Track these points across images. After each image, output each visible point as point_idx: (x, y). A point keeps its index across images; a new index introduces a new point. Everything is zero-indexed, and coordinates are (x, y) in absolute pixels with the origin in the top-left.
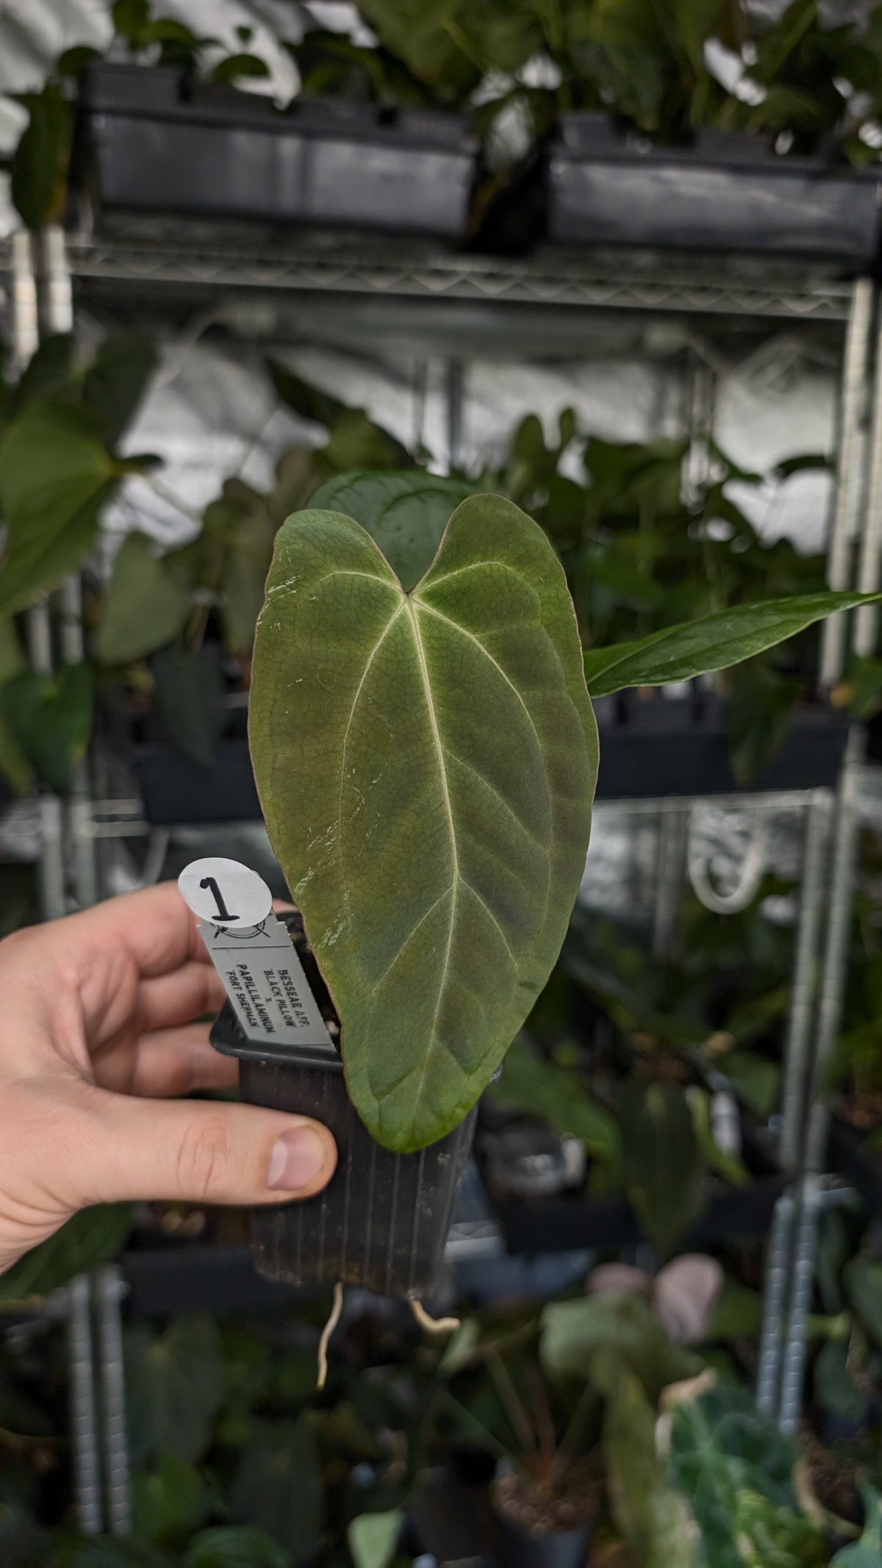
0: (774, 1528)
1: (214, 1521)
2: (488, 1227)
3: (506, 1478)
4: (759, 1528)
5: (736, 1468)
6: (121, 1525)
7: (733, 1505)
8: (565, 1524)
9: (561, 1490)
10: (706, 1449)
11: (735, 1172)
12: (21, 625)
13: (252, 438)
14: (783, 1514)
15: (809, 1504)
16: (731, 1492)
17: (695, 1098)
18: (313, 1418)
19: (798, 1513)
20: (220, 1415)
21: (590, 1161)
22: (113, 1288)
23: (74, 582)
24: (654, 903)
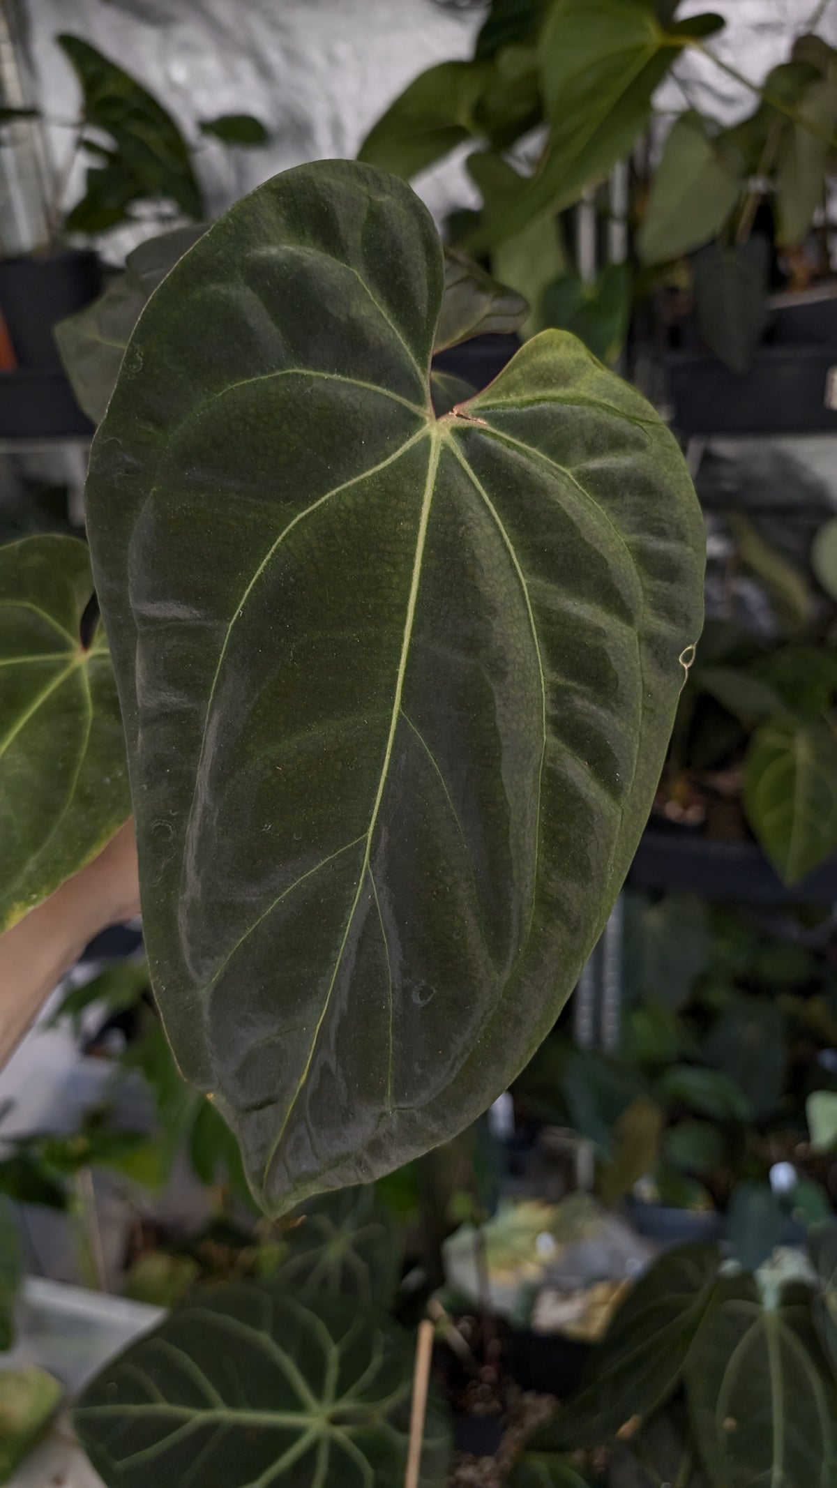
1: (687, 1061)
6: (610, 1042)
12: (568, 223)
18: (788, 1002)
23: (619, 174)
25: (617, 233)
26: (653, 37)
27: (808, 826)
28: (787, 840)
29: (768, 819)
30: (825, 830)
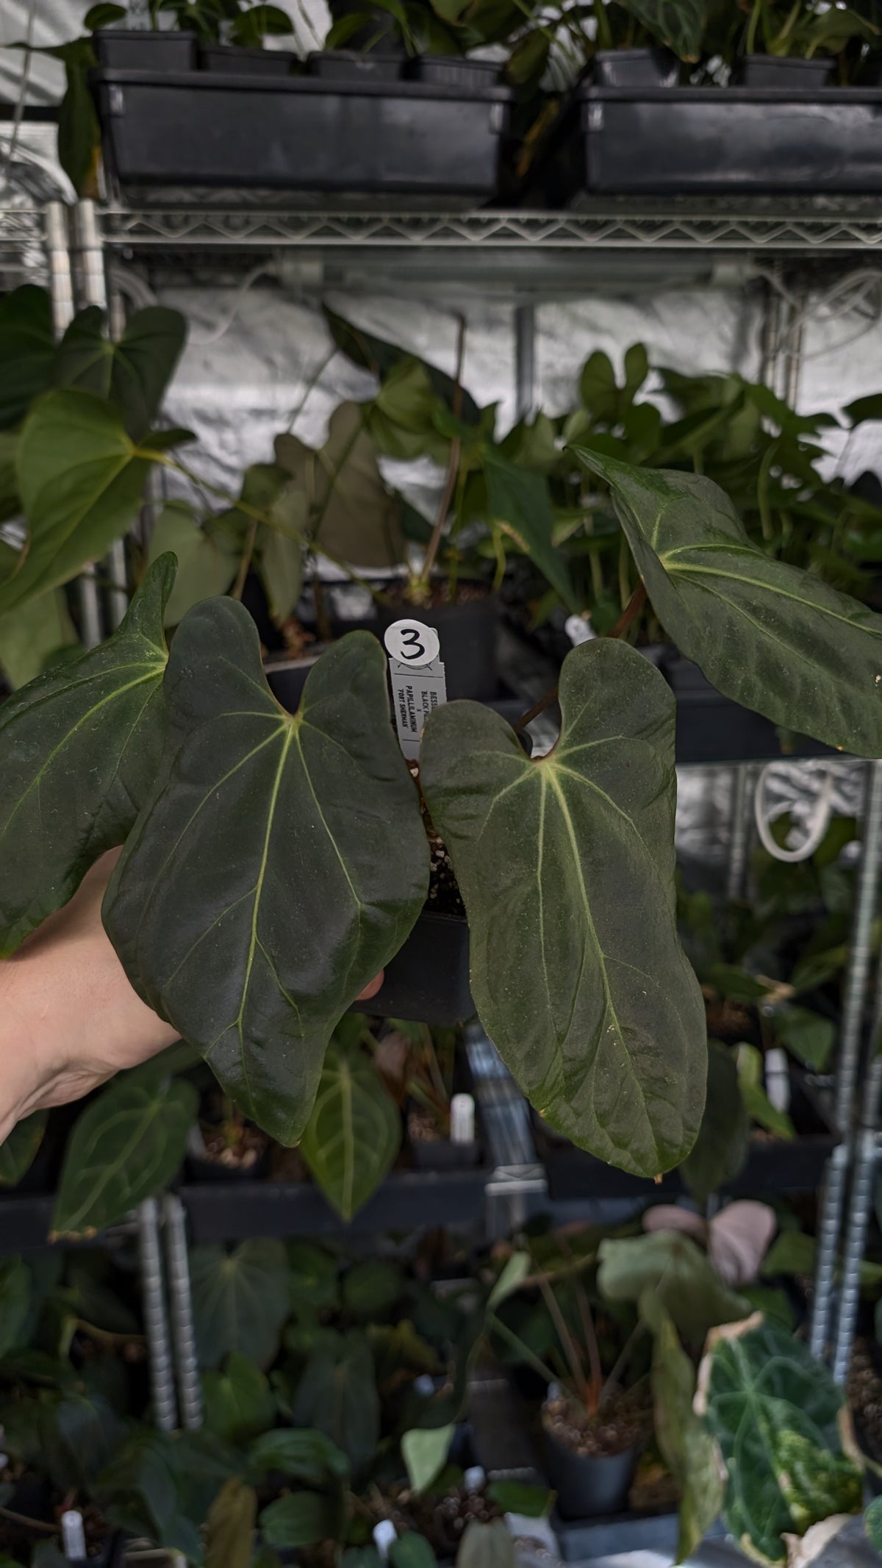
0: (815, 1468)
1: (281, 1422)
2: (537, 1170)
3: (556, 1398)
4: (799, 1467)
5: (779, 1408)
6: (194, 1422)
7: (776, 1444)
8: (609, 1448)
9: (607, 1416)
10: (749, 1389)
11: (783, 1131)
12: (72, 596)
13: (313, 381)
14: (825, 1455)
15: (850, 1448)
16: (773, 1433)
17: (745, 1056)
18: (374, 1331)
19: (840, 1455)
20: (291, 1321)
22: (176, 1212)
23: (118, 548)
24: (729, 846)
25: (119, 599)
26: (127, 449)
27: (359, 1157)
28: (341, 1173)
29: (322, 1154)
30: (375, 1158)
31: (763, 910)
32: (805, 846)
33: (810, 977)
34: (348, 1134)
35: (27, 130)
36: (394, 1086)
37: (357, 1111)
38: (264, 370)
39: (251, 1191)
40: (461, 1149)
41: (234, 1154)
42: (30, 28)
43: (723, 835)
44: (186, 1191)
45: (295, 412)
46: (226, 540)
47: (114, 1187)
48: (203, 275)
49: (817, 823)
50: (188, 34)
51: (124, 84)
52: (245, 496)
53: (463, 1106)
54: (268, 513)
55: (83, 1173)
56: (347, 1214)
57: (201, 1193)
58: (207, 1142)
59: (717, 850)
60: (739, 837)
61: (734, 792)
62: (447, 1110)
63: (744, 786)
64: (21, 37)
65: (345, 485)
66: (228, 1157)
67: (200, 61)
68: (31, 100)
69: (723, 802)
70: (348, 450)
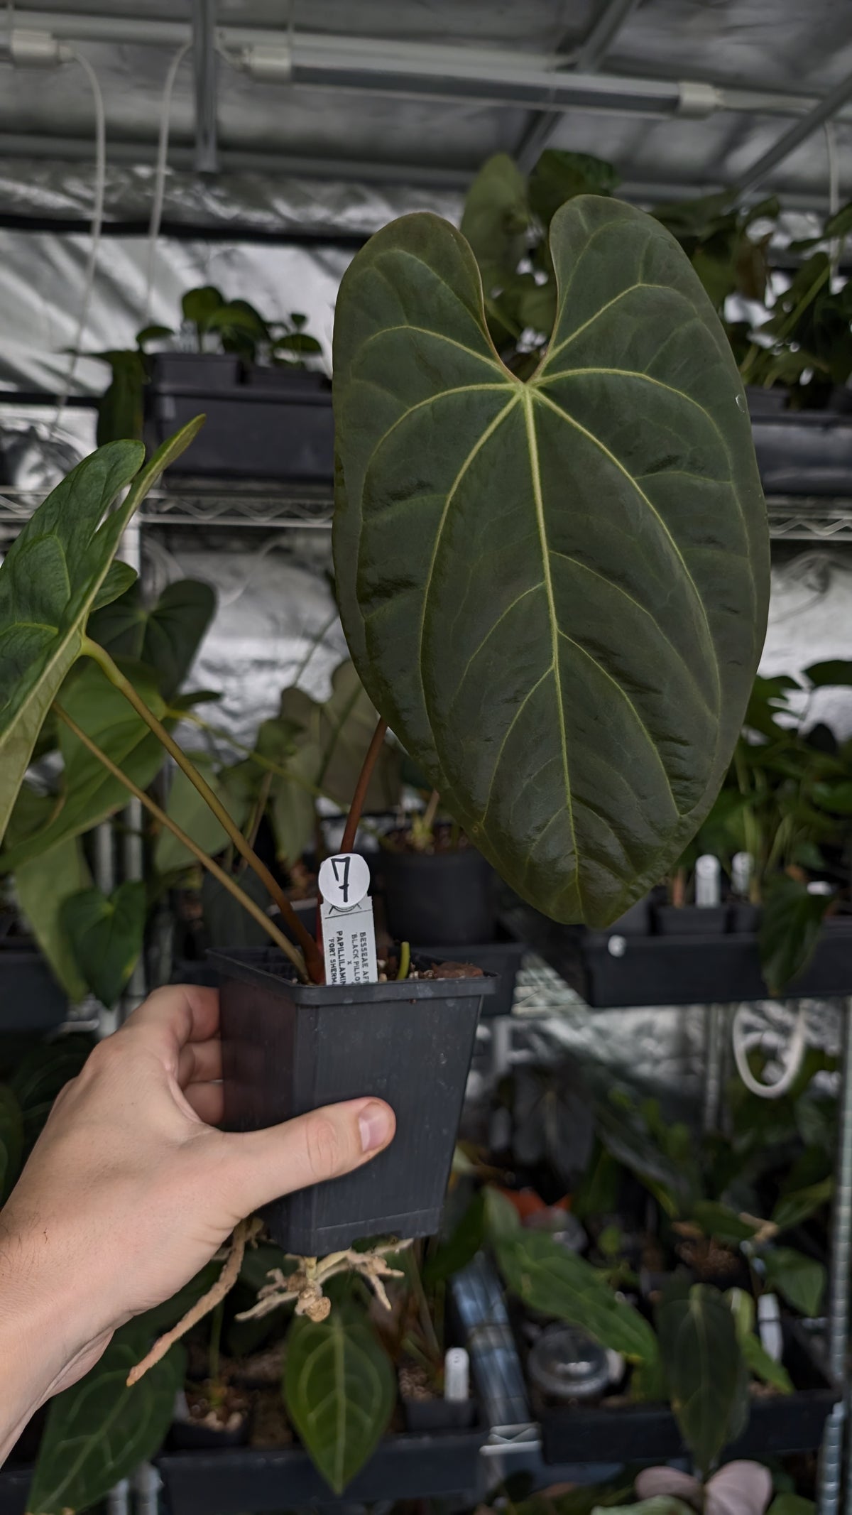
2: (530, 1429)
11: (779, 1383)
12: (88, 842)
13: (317, 639)
17: (738, 1300)
21: (629, 1368)
22: (152, 1482)
24: (703, 1078)
25: (135, 845)
26: (159, 711)
27: (352, 1420)
28: (332, 1439)
29: (312, 1417)
30: (369, 1422)
31: (742, 1143)
32: (783, 1079)
33: (792, 1213)
34: (340, 1394)
35: (69, 416)
36: (389, 1341)
37: (350, 1369)
38: (268, 625)
39: (235, 1459)
40: (455, 1407)
41: (219, 1418)
42: (78, 338)
43: (697, 1065)
44: (166, 1461)
45: (303, 665)
46: (239, 787)
47: (97, 1458)
48: (215, 540)
49: (793, 1059)
50: (233, 357)
51: (176, 396)
52: (258, 748)
53: (457, 1361)
54: (282, 765)
55: (64, 1443)
56: (338, 1487)
57: (184, 1461)
58: (190, 1404)
59: (691, 1079)
60: (713, 1068)
61: (707, 1025)
62: (441, 1363)
63: (717, 1016)
64: (69, 342)
65: (348, 735)
66: (212, 1421)
67: (243, 376)
68: (73, 392)
69: (695, 1032)
70: (351, 703)
